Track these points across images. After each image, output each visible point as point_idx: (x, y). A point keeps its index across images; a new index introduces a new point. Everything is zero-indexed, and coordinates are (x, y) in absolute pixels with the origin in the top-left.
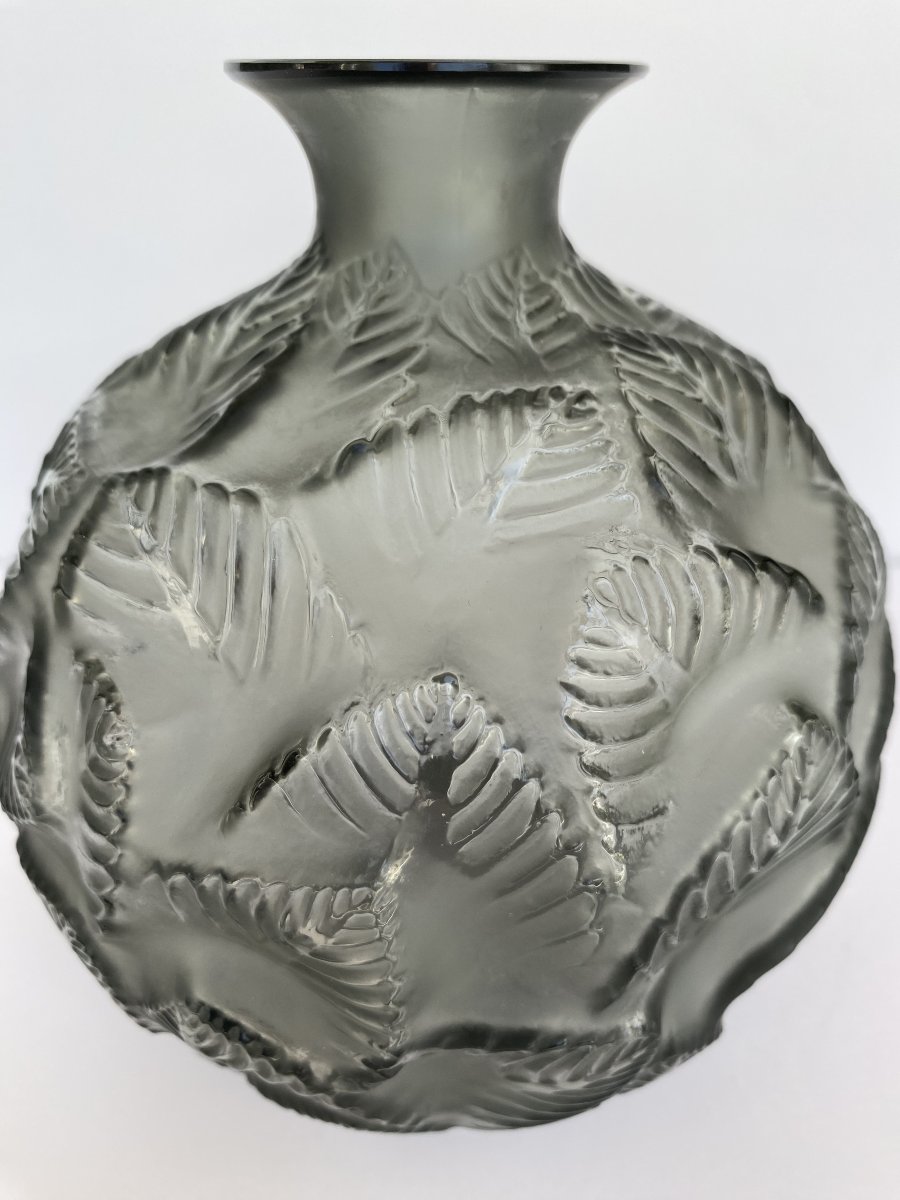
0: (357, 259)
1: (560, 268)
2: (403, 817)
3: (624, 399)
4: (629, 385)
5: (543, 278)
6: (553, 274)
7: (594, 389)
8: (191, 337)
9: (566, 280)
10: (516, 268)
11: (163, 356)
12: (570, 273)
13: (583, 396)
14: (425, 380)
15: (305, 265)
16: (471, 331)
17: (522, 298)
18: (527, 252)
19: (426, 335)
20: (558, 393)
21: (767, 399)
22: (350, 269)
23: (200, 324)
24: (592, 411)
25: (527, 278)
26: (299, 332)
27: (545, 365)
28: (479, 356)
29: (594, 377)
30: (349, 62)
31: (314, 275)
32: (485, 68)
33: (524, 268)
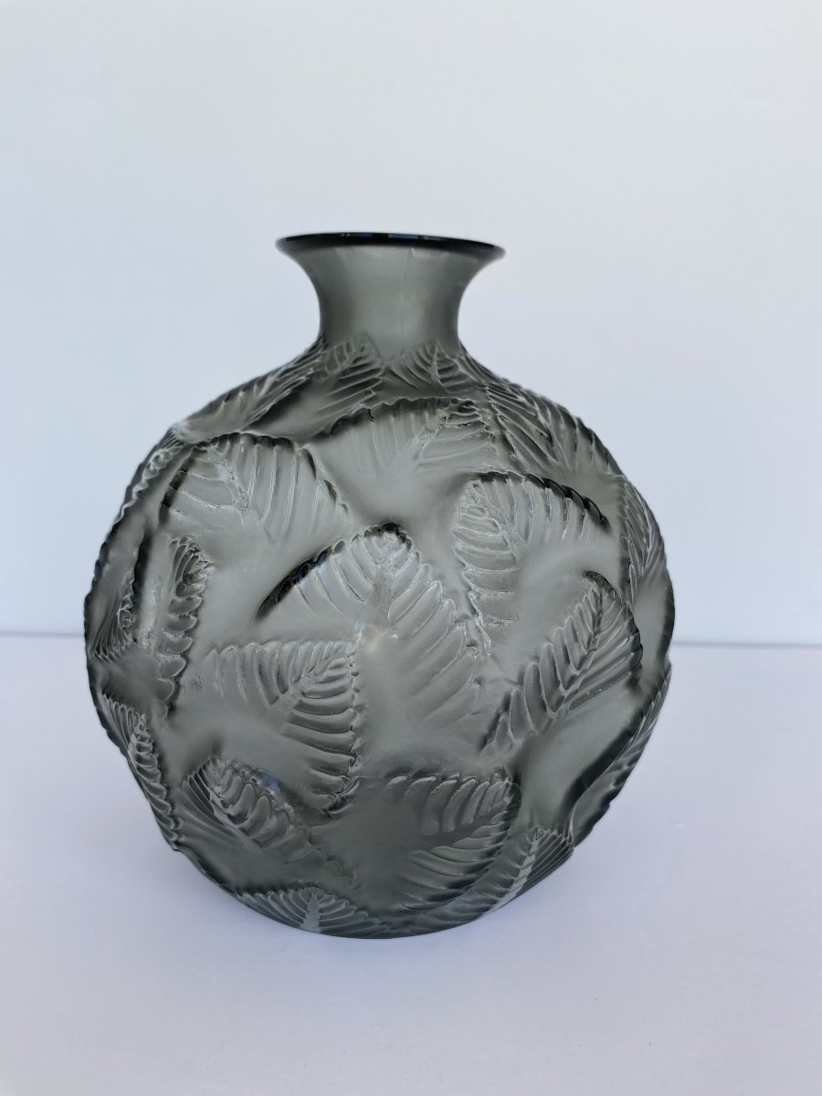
0: (344, 344)
1: (458, 355)
2: (365, 603)
3: (489, 406)
4: (492, 401)
5: (447, 357)
6: (454, 357)
7: (474, 401)
8: (241, 394)
9: (460, 360)
10: (433, 351)
11: (223, 403)
12: (463, 358)
13: (468, 403)
14: (381, 393)
15: (314, 348)
16: (407, 375)
17: (435, 363)
18: (439, 343)
19: (382, 375)
20: (455, 401)
21: (578, 430)
22: (340, 349)
23: (247, 387)
24: (473, 410)
25: (439, 355)
26: (312, 375)
27: (447, 391)
28: (411, 386)
29: (475, 398)
30: (346, 234)
31: (320, 352)
32: (417, 238)
33: (437, 350)
